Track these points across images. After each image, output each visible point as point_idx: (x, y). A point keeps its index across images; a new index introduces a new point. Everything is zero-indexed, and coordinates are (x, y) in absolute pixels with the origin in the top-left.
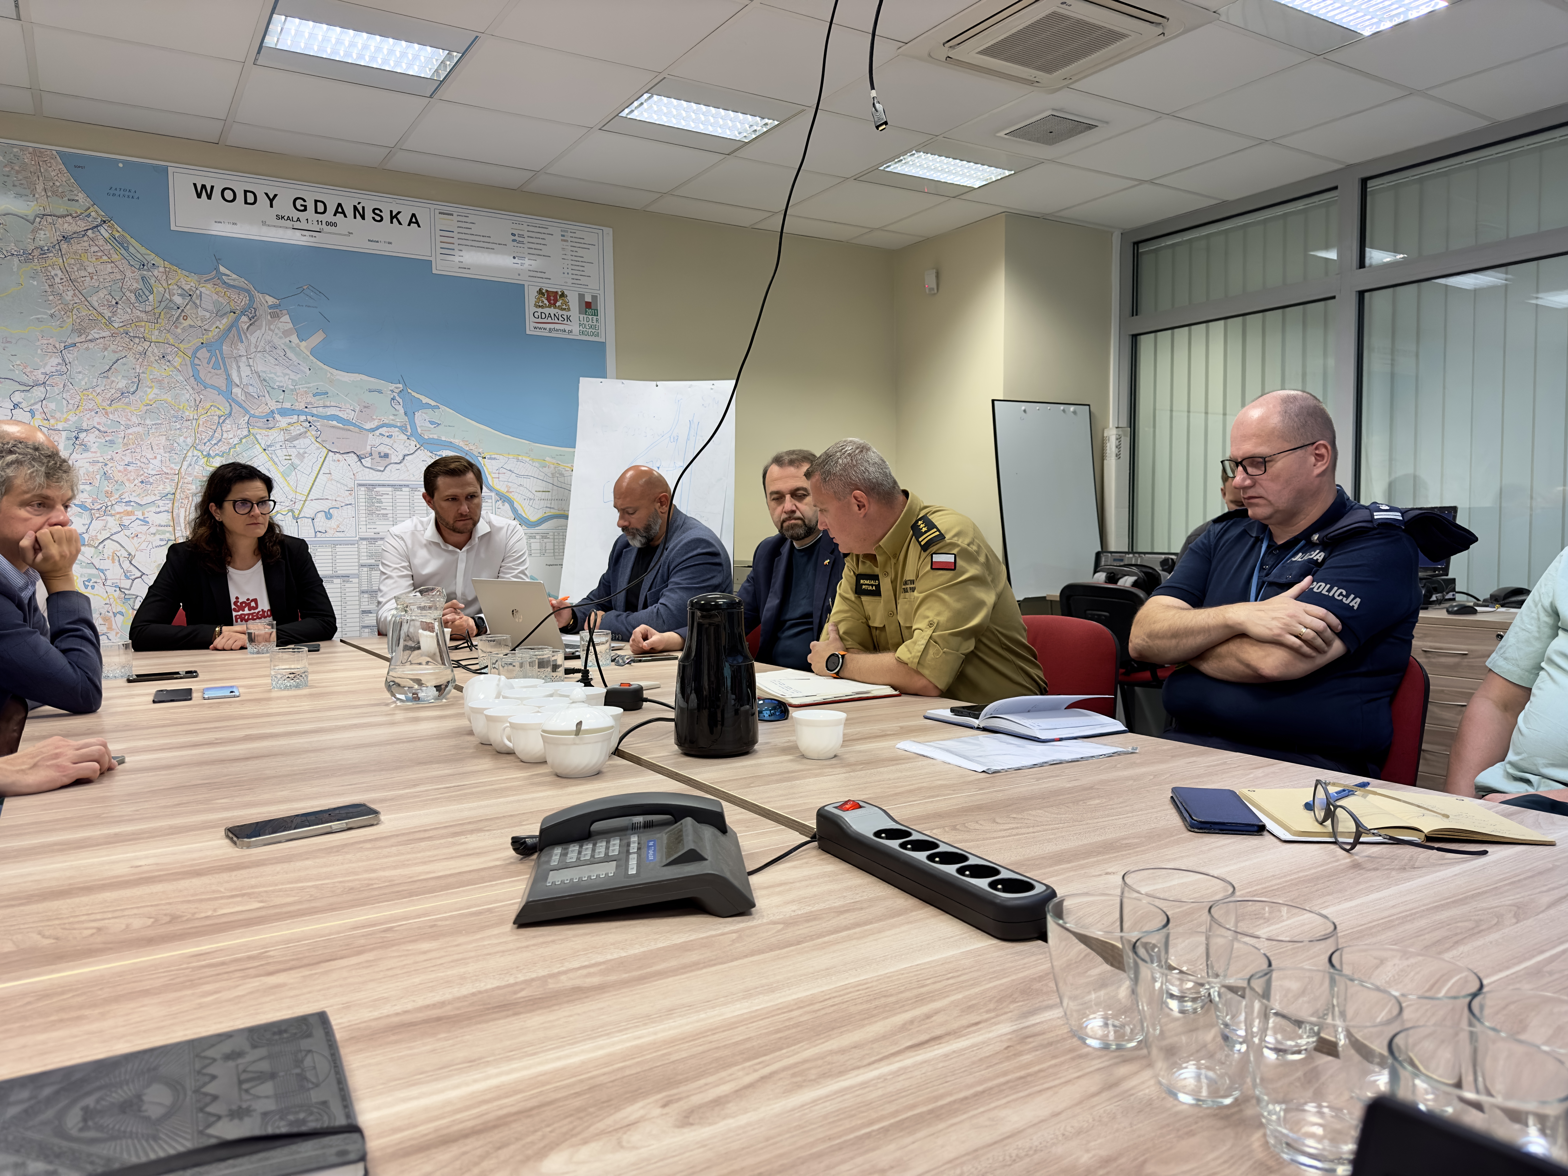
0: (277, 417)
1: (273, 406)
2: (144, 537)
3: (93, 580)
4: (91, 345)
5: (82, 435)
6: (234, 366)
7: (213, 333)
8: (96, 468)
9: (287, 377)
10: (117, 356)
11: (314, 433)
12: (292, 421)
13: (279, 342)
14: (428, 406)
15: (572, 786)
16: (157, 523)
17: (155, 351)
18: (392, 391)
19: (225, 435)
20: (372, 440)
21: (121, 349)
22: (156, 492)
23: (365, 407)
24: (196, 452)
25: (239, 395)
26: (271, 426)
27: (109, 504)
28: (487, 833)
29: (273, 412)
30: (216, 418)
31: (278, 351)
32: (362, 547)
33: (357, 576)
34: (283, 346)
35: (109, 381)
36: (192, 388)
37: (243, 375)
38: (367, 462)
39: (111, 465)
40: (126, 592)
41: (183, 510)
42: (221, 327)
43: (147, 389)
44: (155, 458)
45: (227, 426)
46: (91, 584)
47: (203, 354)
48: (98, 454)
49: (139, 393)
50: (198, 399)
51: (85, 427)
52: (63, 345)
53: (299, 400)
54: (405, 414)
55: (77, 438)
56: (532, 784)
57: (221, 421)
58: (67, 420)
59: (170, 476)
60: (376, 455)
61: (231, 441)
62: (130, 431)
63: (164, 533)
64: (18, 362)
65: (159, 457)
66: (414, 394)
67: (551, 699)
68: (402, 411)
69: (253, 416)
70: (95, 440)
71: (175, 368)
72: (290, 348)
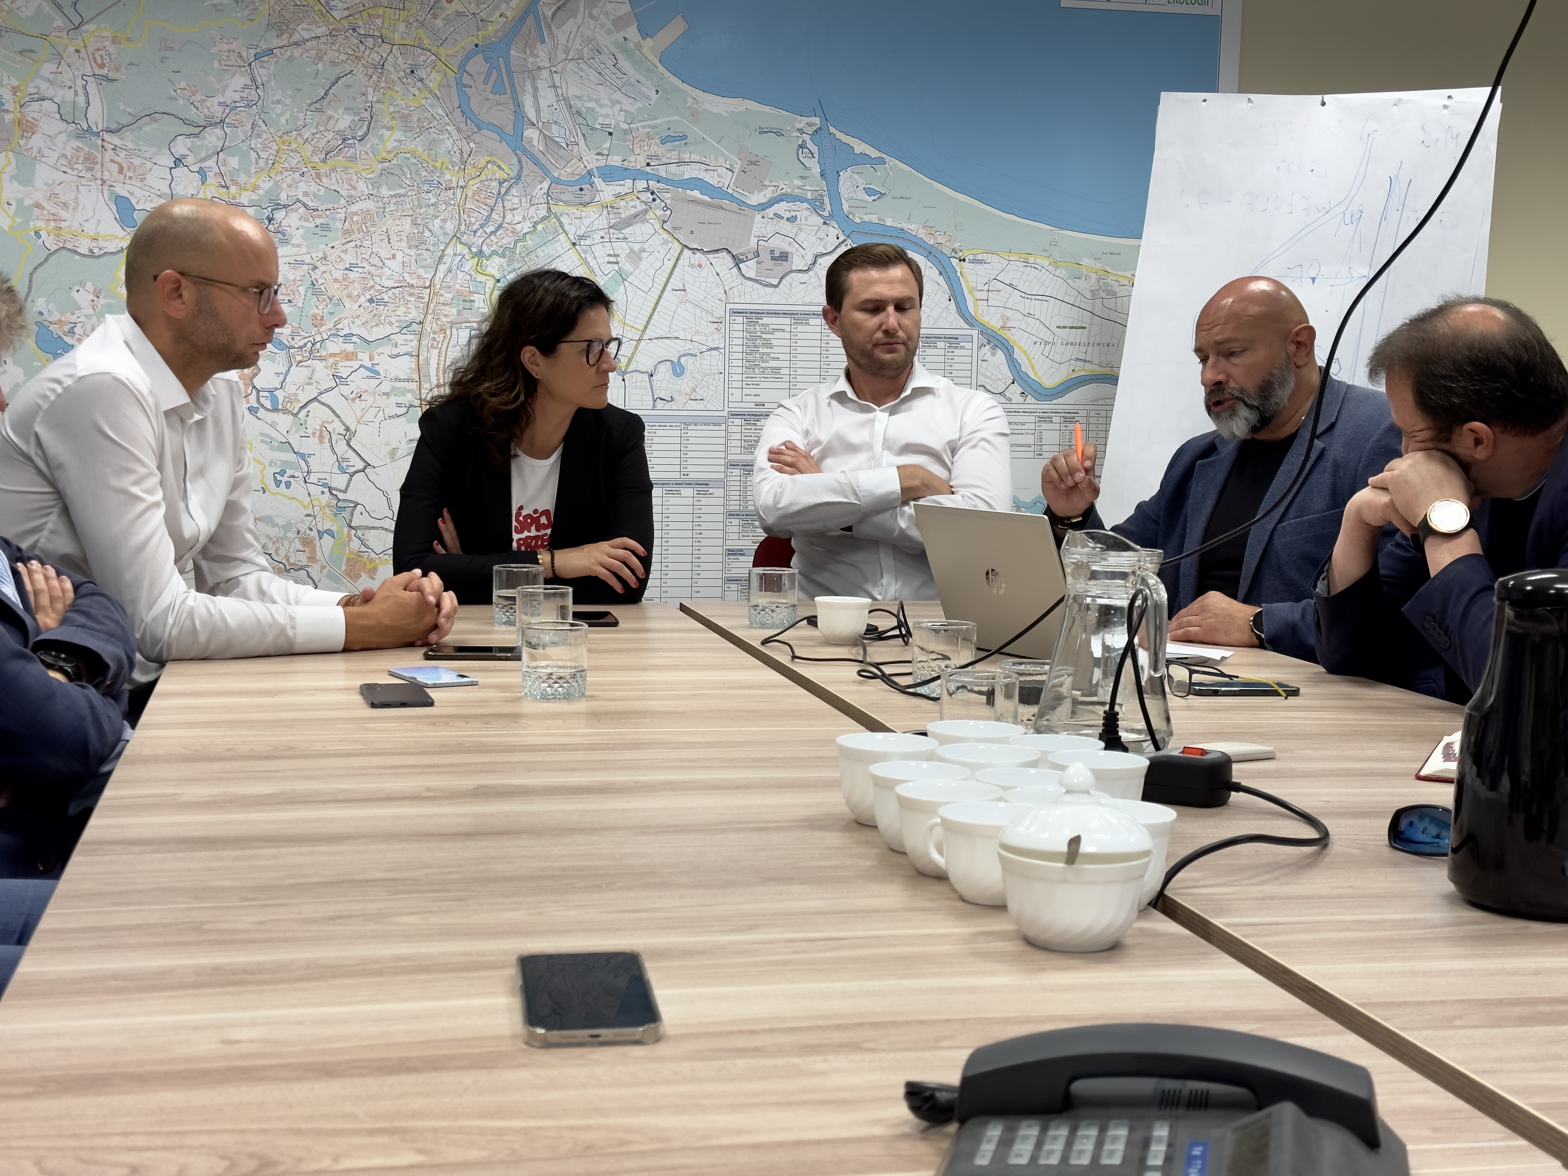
0: (598, 182)
1: (592, 161)
2: (370, 399)
3: (290, 472)
4: (297, 52)
5: (279, 215)
6: (529, 88)
7: (496, 25)
8: (299, 274)
9: (618, 107)
10: (337, 71)
11: (659, 213)
12: (623, 190)
13: (607, 41)
14: (864, 159)
15: (1055, 969)
16: (393, 375)
17: (398, 61)
18: (801, 131)
19: (509, 217)
20: (761, 225)
21: (343, 57)
22: (393, 319)
23: (751, 163)
24: (460, 248)
25: (535, 143)
26: (586, 199)
27: (318, 338)
28: (868, 1057)
29: (590, 173)
30: (495, 184)
31: (604, 58)
32: (733, 429)
33: (723, 484)
34: (613, 49)
35: (324, 118)
36: (459, 130)
37: (543, 104)
38: (750, 268)
39: (322, 268)
40: (341, 496)
41: (435, 352)
42: (509, 14)
43: (384, 131)
44: (394, 256)
45: (513, 200)
46: (284, 479)
47: (478, 65)
48: (304, 250)
49: (372, 139)
50: (466, 150)
51: (283, 198)
52: (252, 52)
53: (637, 151)
54: (822, 175)
55: (270, 220)
56: (975, 954)
57: (503, 190)
58: (256, 188)
59: (416, 291)
60: (765, 256)
61: (518, 227)
62: (354, 208)
63: (403, 392)
64: (183, 85)
65: (399, 255)
66: (840, 135)
67: (1033, 771)
68: (816, 170)
69: (556, 181)
70: (299, 223)
71: (431, 92)
72: (626, 52)
